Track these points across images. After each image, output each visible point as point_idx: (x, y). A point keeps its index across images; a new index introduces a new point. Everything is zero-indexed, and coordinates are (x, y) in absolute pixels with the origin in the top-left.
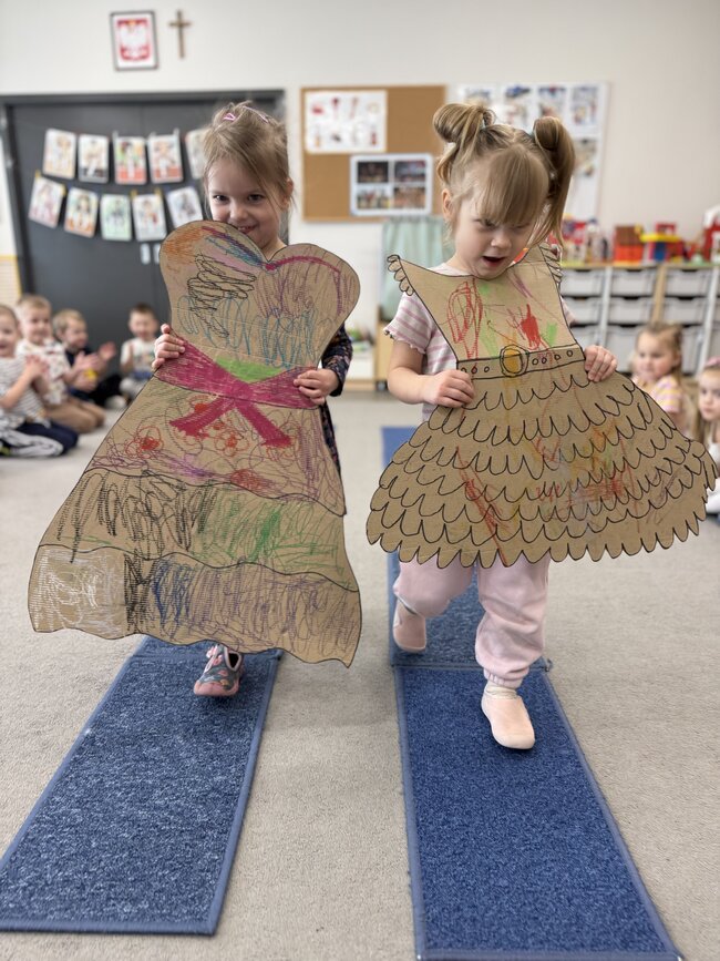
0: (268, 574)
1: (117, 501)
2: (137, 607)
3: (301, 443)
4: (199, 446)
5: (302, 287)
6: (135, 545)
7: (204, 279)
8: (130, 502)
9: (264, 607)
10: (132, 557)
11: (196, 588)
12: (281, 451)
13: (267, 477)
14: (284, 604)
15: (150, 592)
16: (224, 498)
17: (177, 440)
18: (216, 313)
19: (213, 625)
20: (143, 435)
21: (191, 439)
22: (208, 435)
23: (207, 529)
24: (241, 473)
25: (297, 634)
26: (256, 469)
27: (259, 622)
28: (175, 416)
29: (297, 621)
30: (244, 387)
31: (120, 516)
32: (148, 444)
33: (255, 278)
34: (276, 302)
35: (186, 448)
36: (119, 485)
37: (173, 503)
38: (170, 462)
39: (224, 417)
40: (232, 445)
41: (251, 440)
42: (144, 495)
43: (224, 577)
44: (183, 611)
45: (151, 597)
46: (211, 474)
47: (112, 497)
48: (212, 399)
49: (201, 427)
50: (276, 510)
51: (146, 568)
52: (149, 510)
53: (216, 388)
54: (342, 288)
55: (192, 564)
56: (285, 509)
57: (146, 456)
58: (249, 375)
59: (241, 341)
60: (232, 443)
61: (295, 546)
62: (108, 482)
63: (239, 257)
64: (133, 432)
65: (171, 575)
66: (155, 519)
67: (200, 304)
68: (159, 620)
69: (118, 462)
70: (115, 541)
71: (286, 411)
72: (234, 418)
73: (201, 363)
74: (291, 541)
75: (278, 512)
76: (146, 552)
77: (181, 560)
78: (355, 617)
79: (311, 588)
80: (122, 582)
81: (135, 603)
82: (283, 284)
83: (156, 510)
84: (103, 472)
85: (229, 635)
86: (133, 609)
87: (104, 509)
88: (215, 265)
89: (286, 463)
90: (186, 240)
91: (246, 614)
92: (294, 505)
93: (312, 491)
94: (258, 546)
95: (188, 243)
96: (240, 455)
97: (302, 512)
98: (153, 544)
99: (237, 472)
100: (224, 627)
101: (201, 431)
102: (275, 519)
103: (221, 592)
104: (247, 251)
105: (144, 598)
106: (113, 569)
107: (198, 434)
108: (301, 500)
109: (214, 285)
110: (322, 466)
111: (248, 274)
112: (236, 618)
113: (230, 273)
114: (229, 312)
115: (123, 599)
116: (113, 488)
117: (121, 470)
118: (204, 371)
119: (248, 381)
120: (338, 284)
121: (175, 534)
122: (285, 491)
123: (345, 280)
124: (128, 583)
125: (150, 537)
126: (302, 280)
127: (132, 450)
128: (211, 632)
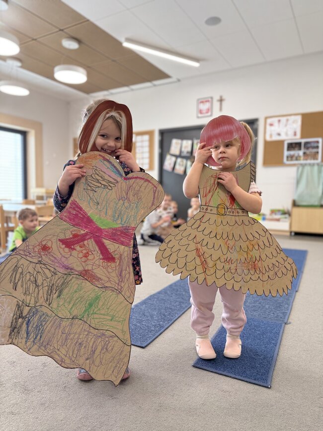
0: (87, 326)
1: (22, 273)
2: (16, 330)
3: (120, 262)
4: (69, 254)
5: (139, 191)
6: (24, 297)
7: (94, 177)
8: (28, 275)
9: (80, 344)
10: (21, 303)
11: (48, 327)
12: (109, 264)
13: (99, 276)
14: (91, 344)
15: (25, 324)
16: (75, 283)
17: (60, 249)
18: (95, 194)
19: (52, 348)
20: (44, 243)
21: (67, 250)
22: (75, 249)
23: (62, 296)
24: (86, 271)
25: (93, 362)
26: (95, 271)
27: (76, 352)
28: (62, 237)
29: (95, 355)
30: (100, 230)
31: (21, 280)
32: (45, 248)
33: (117, 182)
34: (124, 194)
35: (63, 254)
36: (25, 265)
37: (49, 280)
38: (53, 259)
39: (86, 242)
40: (86, 257)
41: (96, 256)
42: (35, 273)
43: (64, 324)
44: (39, 337)
45: (24, 326)
46: (71, 269)
47: (20, 270)
48: (82, 232)
49: (73, 245)
50: (99, 294)
51: (26, 310)
52: (36, 281)
53: (86, 227)
54: (156, 195)
55: (50, 313)
56: (104, 294)
57: (42, 253)
58: (104, 225)
59: (103, 208)
60: (86, 256)
61: (104, 315)
62: (20, 263)
63: (113, 171)
64: (39, 241)
65: (37, 317)
66: (37, 286)
67: (89, 188)
68: (24, 340)
69: (28, 254)
70: (15, 293)
71: (117, 245)
72: (91, 244)
73: (82, 214)
74: (103, 312)
75: (100, 295)
76: (28, 302)
77: (44, 310)
78: (126, 360)
79: (107, 339)
80: (12, 315)
81: (15, 328)
82: (130, 188)
83: (39, 282)
84: (19, 257)
85: (58, 355)
86: (13, 331)
87: (14, 276)
88: (100, 172)
89: (110, 270)
90: (90, 158)
91: (70, 346)
92: (109, 292)
93: (120, 287)
94: (85, 311)
95: (91, 160)
96: (89, 262)
97: (112, 297)
98: (33, 298)
99: (85, 270)
100: (57, 350)
101: (72, 247)
102: (97, 298)
103: (60, 331)
104: (117, 170)
105: (21, 326)
106: (9, 308)
107: (71, 248)
108: (113, 291)
109: (98, 181)
110: (127, 276)
111: (115, 180)
112: (64, 347)
113: (106, 177)
114: (102, 194)
115: (10, 325)
116: (22, 266)
117: (28, 258)
118: (82, 219)
119: (103, 228)
120: (155, 193)
121: (45, 296)
122: (106, 285)
123: (158, 192)
124: (15, 317)
125: (33, 295)
126: (139, 187)
127: (36, 250)
128: (50, 352)
